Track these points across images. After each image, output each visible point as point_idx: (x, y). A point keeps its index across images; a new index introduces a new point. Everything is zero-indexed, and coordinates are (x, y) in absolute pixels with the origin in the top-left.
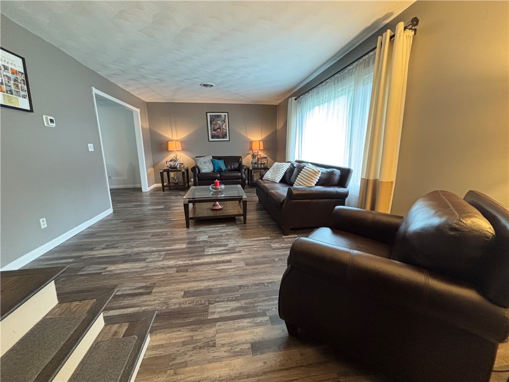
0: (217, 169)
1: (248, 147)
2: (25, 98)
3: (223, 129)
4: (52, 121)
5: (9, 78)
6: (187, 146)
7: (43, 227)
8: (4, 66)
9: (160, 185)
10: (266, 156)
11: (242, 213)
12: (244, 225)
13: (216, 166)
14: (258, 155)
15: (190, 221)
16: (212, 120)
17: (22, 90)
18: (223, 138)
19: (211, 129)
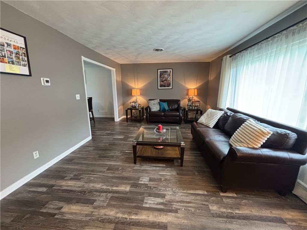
0: (162, 109)
1: (186, 93)
2: (25, 66)
3: (168, 80)
4: (47, 81)
5: (11, 52)
6: (144, 92)
7: (35, 158)
8: (7, 43)
9: (125, 117)
10: (199, 100)
11: (180, 157)
12: (181, 168)
13: (161, 107)
14: (192, 99)
15: (137, 158)
16: (161, 74)
17: (23, 61)
18: (168, 87)
19: (160, 81)
